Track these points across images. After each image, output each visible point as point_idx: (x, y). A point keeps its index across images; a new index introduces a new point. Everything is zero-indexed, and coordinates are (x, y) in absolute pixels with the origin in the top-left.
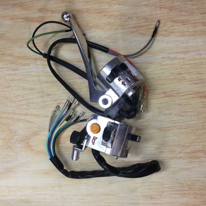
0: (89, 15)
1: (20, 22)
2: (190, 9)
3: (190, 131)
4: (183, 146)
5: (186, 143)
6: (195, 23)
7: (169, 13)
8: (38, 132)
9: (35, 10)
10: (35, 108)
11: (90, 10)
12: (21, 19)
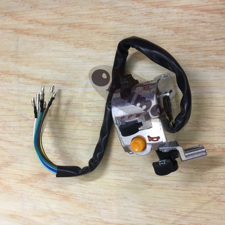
0: (80, 31)
1: (9, 33)
2: (202, 32)
3: (191, 195)
4: (179, 215)
5: (182, 212)
6: (207, 51)
7: (174, 35)
8: (10, 162)
9: (26, 21)
10: (11, 133)
11: (82, 25)
12: (10, 29)
